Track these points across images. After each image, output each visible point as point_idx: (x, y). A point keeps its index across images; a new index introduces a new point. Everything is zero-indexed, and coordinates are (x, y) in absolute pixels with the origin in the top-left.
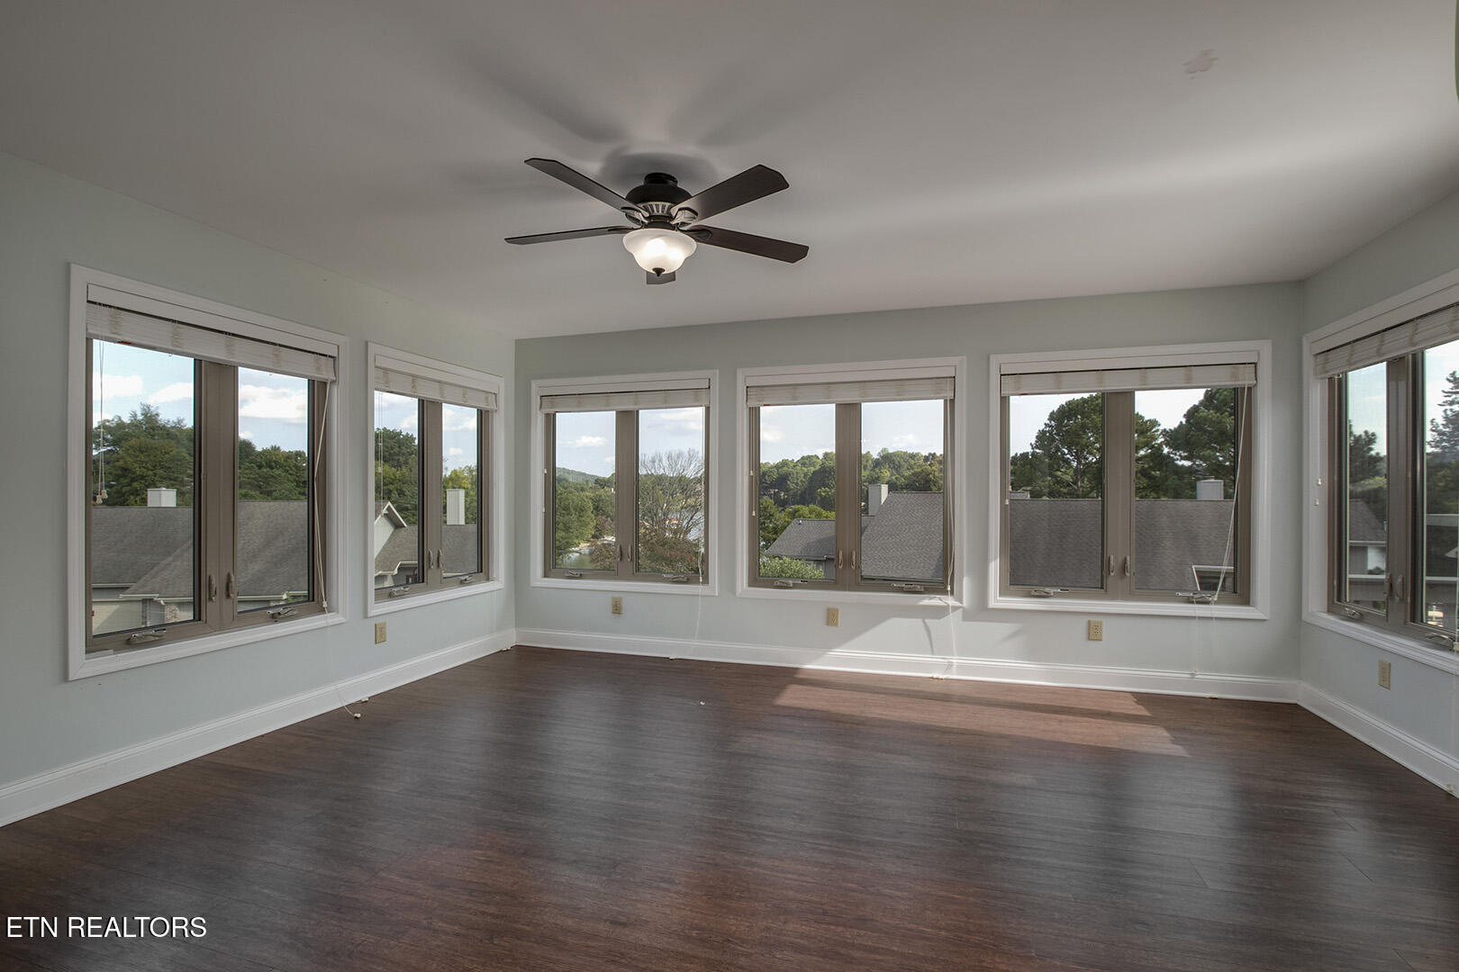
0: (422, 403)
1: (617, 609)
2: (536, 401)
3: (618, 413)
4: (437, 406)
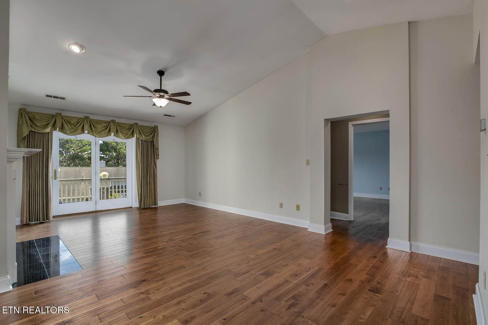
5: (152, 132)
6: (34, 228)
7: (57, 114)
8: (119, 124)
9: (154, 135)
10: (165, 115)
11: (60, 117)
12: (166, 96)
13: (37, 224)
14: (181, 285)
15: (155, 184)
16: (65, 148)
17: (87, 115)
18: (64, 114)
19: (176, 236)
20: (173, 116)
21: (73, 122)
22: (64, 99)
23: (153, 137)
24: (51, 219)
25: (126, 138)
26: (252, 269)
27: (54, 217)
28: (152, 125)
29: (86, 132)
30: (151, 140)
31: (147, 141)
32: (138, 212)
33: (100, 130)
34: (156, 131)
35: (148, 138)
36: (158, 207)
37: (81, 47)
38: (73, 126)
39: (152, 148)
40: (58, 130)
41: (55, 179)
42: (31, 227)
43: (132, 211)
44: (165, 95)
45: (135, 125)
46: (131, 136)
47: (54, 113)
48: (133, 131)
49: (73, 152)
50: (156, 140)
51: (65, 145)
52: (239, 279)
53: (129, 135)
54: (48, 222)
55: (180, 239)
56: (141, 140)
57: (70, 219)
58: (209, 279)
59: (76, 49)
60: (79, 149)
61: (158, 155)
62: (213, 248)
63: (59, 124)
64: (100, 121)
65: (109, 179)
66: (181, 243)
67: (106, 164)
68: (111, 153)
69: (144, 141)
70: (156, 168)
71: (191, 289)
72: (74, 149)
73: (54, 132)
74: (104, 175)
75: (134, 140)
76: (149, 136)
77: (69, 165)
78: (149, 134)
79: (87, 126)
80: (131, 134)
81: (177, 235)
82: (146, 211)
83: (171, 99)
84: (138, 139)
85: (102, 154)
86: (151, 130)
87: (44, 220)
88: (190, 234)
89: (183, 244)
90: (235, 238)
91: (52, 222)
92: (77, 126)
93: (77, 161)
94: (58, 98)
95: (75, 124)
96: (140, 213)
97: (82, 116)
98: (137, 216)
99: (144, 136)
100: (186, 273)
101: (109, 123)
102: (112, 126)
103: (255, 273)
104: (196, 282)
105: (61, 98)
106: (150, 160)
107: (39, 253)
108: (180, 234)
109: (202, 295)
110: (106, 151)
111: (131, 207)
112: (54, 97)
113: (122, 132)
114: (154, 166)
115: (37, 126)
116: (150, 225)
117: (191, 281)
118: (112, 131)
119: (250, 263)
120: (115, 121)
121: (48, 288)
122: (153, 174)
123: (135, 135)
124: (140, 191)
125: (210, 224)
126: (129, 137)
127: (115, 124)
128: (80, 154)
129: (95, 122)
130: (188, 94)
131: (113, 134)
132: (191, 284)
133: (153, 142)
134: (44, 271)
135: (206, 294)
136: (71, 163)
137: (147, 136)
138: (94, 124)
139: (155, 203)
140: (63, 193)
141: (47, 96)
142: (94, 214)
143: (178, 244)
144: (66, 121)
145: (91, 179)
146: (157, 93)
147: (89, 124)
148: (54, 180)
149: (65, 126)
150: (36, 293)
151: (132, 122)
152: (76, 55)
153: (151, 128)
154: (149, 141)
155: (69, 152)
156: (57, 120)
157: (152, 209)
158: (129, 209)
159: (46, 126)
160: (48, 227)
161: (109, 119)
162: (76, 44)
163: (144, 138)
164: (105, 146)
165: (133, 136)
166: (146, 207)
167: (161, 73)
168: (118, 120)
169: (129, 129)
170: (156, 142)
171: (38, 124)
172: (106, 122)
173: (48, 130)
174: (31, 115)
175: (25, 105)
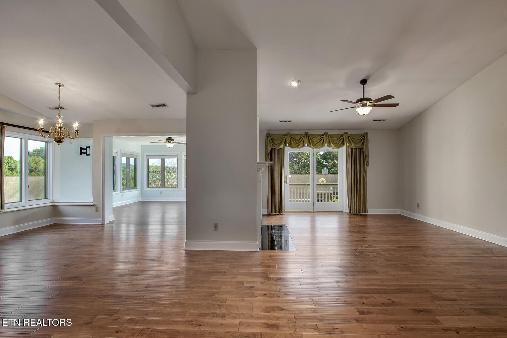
0: (127, 158)
1: (161, 193)
2: (145, 156)
3: (161, 159)
4: (129, 158)
5: (361, 139)
6: (274, 217)
7: (287, 133)
8: (331, 136)
9: (364, 141)
10: (375, 120)
11: (289, 135)
12: (369, 103)
13: (276, 215)
14: (368, 285)
15: (365, 191)
16: (298, 158)
17: (306, 131)
18: (292, 133)
19: (378, 244)
20: (384, 120)
21: (297, 138)
22: (290, 122)
23: (362, 144)
24: (284, 212)
25: (337, 147)
26: (461, 299)
27: (285, 212)
28: (362, 132)
29: (306, 145)
30: (361, 148)
31: (357, 149)
32: (348, 216)
33: (316, 143)
34: (365, 138)
35: (358, 145)
36: (368, 215)
37: (298, 81)
38: (297, 142)
39: (362, 155)
40: (288, 146)
41: (287, 183)
42: (272, 217)
43: (343, 215)
44: (367, 103)
45: (345, 135)
46: (342, 145)
47: (285, 134)
48: (343, 141)
49: (304, 161)
50: (366, 147)
51: (298, 156)
52: (437, 302)
53: (339, 144)
54: (282, 214)
55: (381, 248)
56: (351, 148)
57: (295, 214)
58: (399, 290)
59: (295, 84)
60: (308, 158)
61: (368, 162)
62: (417, 265)
63: (288, 142)
64: (316, 135)
65: (326, 185)
66: (381, 251)
67: (329, 171)
68: (333, 161)
69: (353, 149)
70: (366, 175)
71: (378, 292)
72: (304, 159)
73: (285, 147)
74: (322, 181)
75: (344, 148)
76: (358, 143)
77: (300, 173)
78: (358, 142)
79: (306, 141)
80: (341, 144)
81: (380, 243)
82: (355, 216)
83: (375, 105)
84: (347, 147)
85: (325, 162)
86: (361, 137)
87: (279, 213)
88: (394, 245)
89: (383, 253)
90: (452, 262)
91: (284, 215)
92: (300, 141)
93: (306, 169)
94: (286, 122)
95: (298, 140)
96: (350, 218)
97: (303, 133)
98: (347, 220)
99: (354, 144)
100: (377, 277)
101: (323, 135)
102: (325, 138)
103: (463, 305)
104: (385, 288)
105: (288, 122)
106: (359, 167)
107: (275, 234)
108: (383, 243)
109: (386, 300)
110: (329, 159)
111: (342, 212)
112: (285, 122)
113: (334, 142)
114: (364, 173)
115: (275, 144)
116: (356, 229)
117: (379, 285)
118: (325, 143)
119: (462, 293)
120: (328, 133)
121: (276, 256)
122: (363, 181)
123: (345, 144)
124: (350, 197)
125: (423, 240)
126: (340, 146)
127: (327, 136)
128: (308, 162)
129: (312, 137)
130: (392, 97)
131: (326, 145)
132: (378, 287)
133: (363, 149)
134: (275, 246)
135: (391, 301)
136: (302, 171)
137: (356, 144)
138: (312, 138)
139: (365, 210)
140: (296, 196)
141: (281, 122)
142: (312, 214)
143: (378, 251)
144: (293, 139)
145: (310, 184)
146: (360, 102)
147: (308, 138)
148: (285, 183)
149: (292, 142)
150: (269, 256)
151: (342, 132)
152: (294, 88)
153: (360, 135)
154: (358, 149)
155: (301, 161)
156: (287, 139)
157: (362, 216)
158: (340, 213)
159: (280, 144)
160: (281, 218)
161: (322, 132)
162: (295, 80)
163: (353, 146)
164: (328, 154)
165: (343, 145)
166: (355, 213)
167: (364, 82)
168: (330, 132)
169: (340, 139)
170: (365, 149)
171: (276, 143)
172: (320, 135)
173: (281, 147)
174: (272, 137)
175: (269, 130)
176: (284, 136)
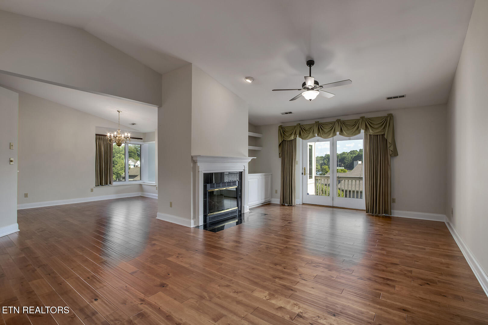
5: (383, 122)
8: (344, 122)
9: (386, 125)
10: (389, 98)
11: (299, 126)
18: (303, 123)
20: (403, 97)
21: (307, 128)
22: (292, 113)
28: (384, 114)
29: (316, 135)
33: (327, 131)
34: (389, 121)
35: (378, 131)
38: (307, 132)
40: (298, 136)
45: (361, 121)
46: (357, 132)
48: (359, 127)
53: (353, 131)
56: (370, 135)
61: (391, 151)
63: (298, 133)
64: (326, 123)
70: (389, 168)
73: (296, 138)
76: (379, 128)
78: (379, 126)
79: (316, 130)
84: (366, 134)
86: (382, 121)
92: (310, 131)
95: (308, 130)
99: (372, 130)
101: (335, 123)
102: (337, 126)
105: (289, 113)
106: (380, 158)
112: (286, 113)
113: (347, 129)
118: (337, 131)
120: (340, 120)
123: (362, 131)
126: (354, 134)
127: (339, 123)
131: (338, 133)
133: (384, 135)
137: (377, 129)
138: (322, 127)
142: (331, 209)
144: (303, 129)
147: (318, 128)
149: (302, 133)
151: (358, 117)
153: (382, 118)
154: (375, 135)
156: (297, 130)
159: (291, 135)
161: (333, 120)
163: (371, 132)
168: (343, 118)
169: (354, 125)
171: (287, 135)
172: (331, 123)
173: (292, 138)
174: (284, 129)
175: (282, 123)
176: (295, 127)
